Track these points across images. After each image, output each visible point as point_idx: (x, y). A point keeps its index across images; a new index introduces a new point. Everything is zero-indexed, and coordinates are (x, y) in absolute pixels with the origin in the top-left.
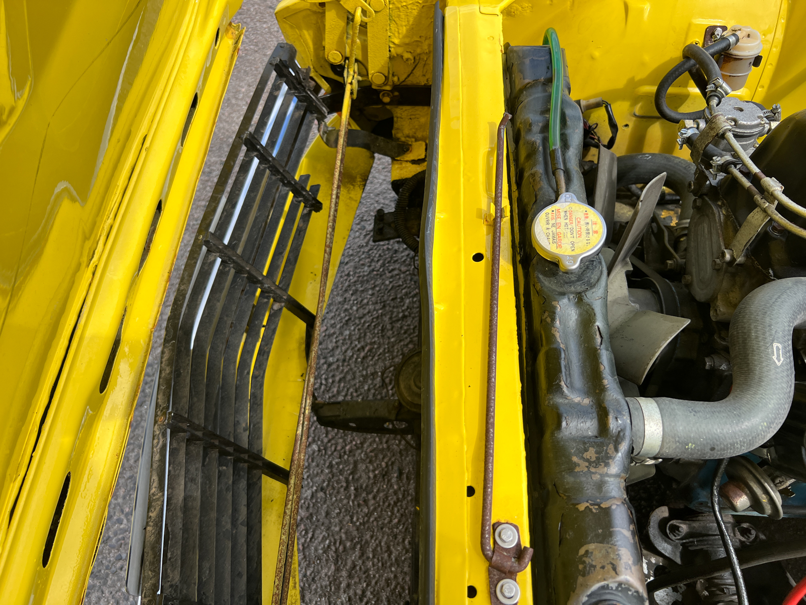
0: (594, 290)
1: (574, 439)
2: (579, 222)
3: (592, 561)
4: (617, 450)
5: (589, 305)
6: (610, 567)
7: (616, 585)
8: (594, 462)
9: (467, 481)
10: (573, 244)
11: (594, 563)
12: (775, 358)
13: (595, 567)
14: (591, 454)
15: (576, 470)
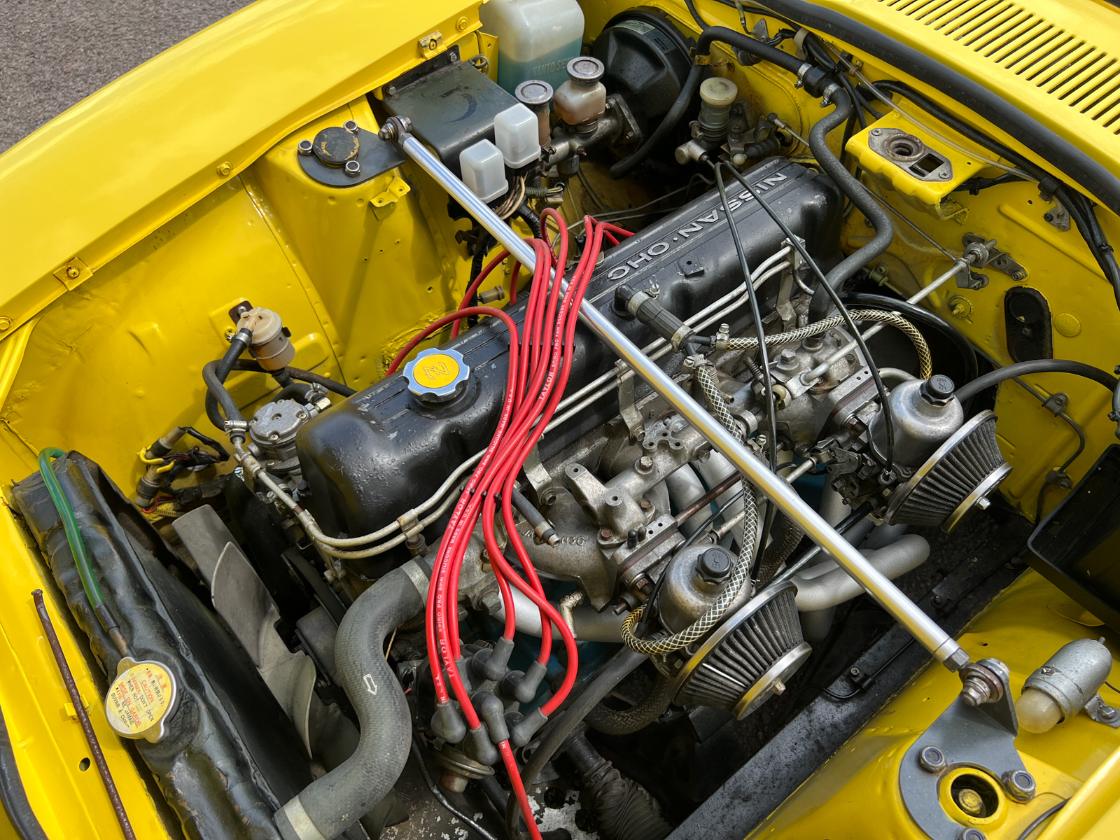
0: (198, 734)
2: (145, 685)
10: (149, 712)
12: (370, 691)
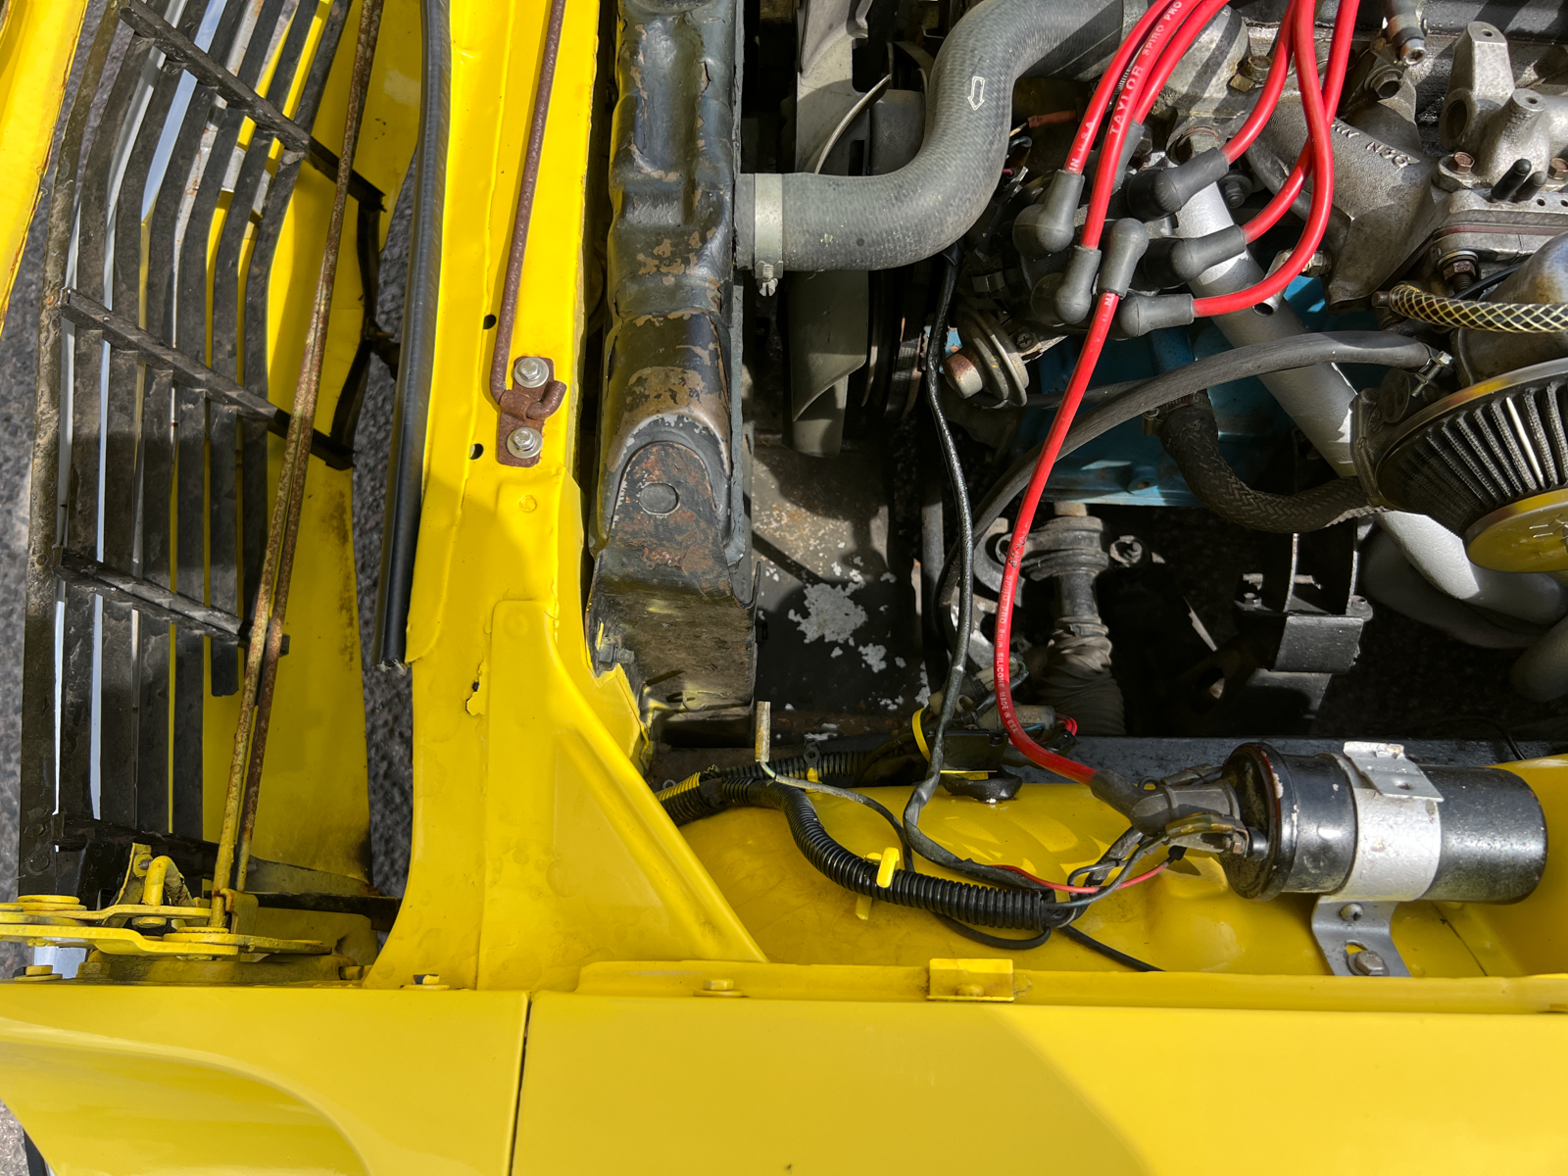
0: (706, 7)
1: (644, 231)
3: (645, 389)
4: (704, 240)
5: (695, 29)
6: (668, 393)
7: (675, 418)
8: (668, 258)
9: (486, 308)
11: (647, 393)
12: (970, 99)
13: (647, 397)
14: (666, 248)
15: (640, 273)
